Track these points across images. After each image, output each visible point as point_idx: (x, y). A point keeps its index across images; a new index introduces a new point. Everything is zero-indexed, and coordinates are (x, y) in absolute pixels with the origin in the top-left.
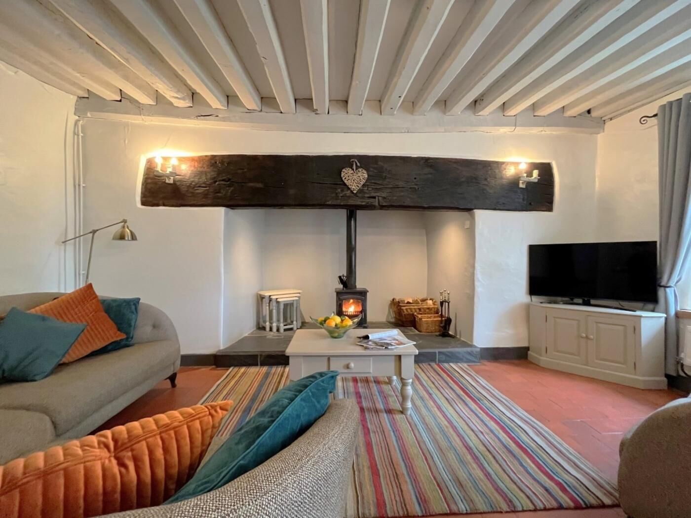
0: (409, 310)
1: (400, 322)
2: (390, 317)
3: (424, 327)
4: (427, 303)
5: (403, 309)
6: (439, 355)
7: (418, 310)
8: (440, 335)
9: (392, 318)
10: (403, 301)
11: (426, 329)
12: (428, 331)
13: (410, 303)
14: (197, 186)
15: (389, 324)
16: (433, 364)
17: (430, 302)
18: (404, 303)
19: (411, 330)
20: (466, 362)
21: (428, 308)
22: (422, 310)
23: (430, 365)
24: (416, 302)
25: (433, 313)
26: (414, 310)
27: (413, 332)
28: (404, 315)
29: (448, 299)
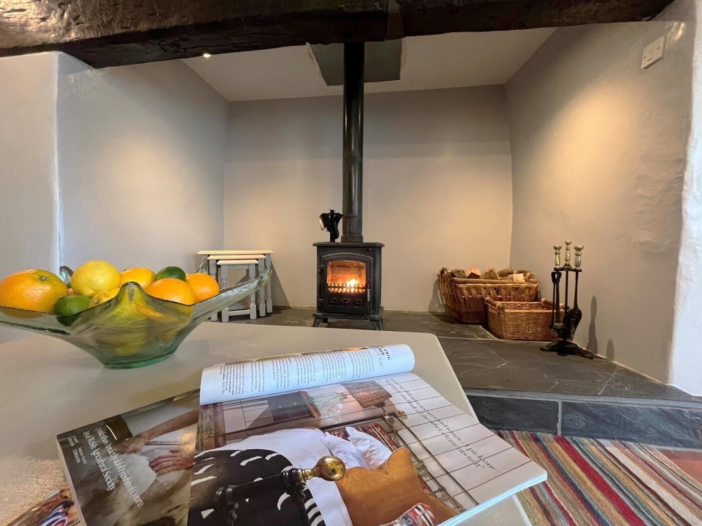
0: (474, 291)
1: (456, 316)
2: (437, 306)
3: (509, 329)
4: (512, 278)
5: (461, 289)
6: (564, 413)
7: (493, 292)
8: (552, 349)
9: (440, 307)
10: (460, 273)
11: (513, 333)
12: (517, 335)
13: (478, 277)
14: (9, 9)
15: (434, 317)
16: (547, 437)
17: (520, 278)
18: (464, 277)
19: (476, 331)
20: (654, 441)
21: (517, 289)
22: (503, 291)
23: (537, 440)
24: (490, 275)
25: (527, 297)
26: (483, 292)
27: (484, 336)
28: (462, 301)
29: (578, 264)
